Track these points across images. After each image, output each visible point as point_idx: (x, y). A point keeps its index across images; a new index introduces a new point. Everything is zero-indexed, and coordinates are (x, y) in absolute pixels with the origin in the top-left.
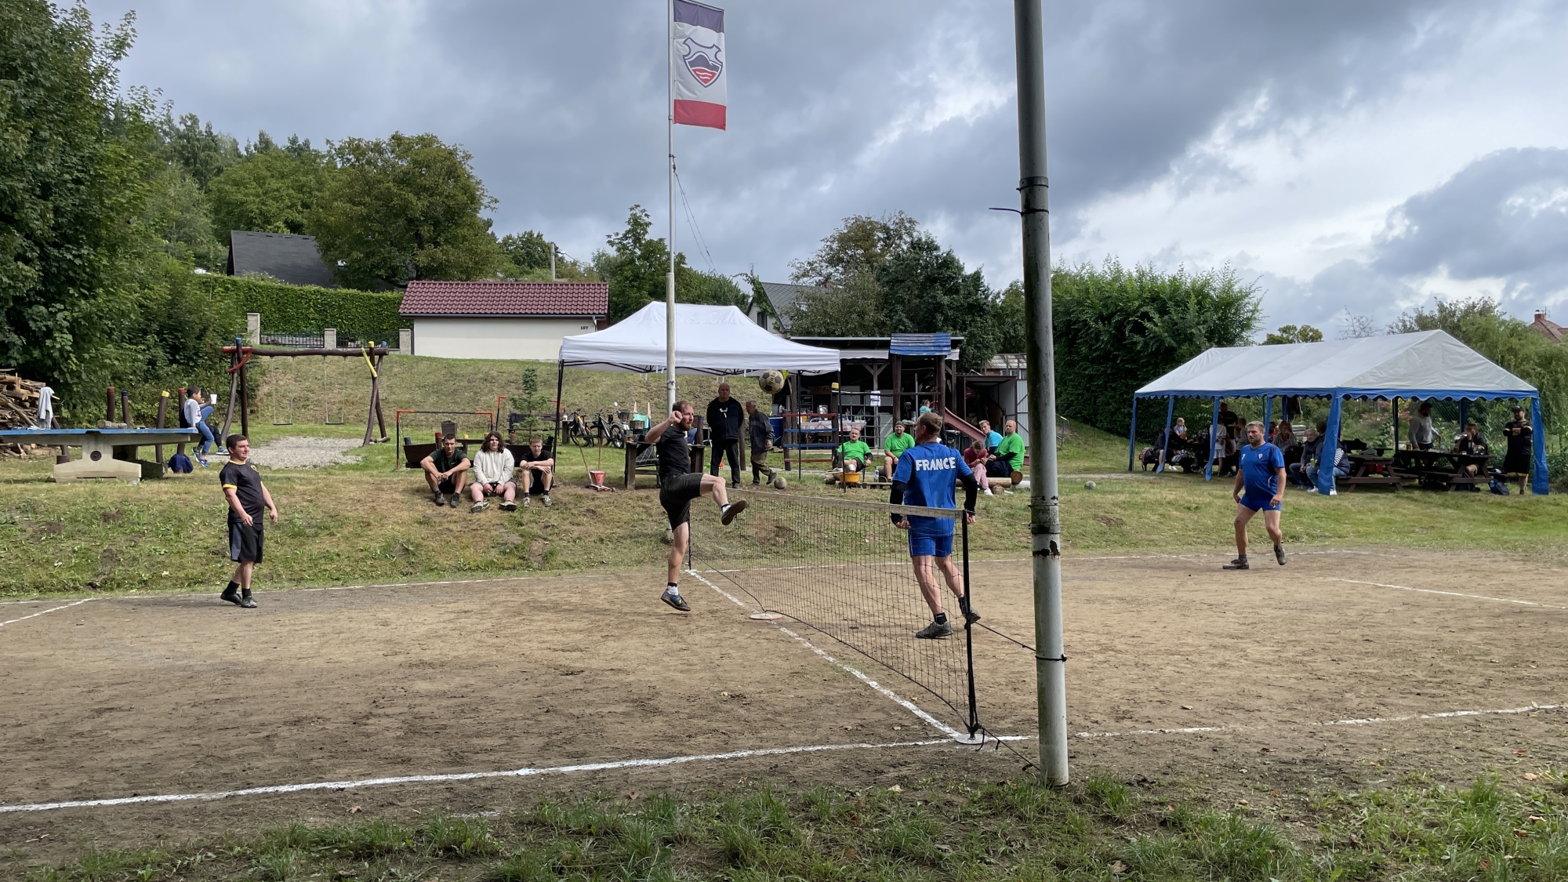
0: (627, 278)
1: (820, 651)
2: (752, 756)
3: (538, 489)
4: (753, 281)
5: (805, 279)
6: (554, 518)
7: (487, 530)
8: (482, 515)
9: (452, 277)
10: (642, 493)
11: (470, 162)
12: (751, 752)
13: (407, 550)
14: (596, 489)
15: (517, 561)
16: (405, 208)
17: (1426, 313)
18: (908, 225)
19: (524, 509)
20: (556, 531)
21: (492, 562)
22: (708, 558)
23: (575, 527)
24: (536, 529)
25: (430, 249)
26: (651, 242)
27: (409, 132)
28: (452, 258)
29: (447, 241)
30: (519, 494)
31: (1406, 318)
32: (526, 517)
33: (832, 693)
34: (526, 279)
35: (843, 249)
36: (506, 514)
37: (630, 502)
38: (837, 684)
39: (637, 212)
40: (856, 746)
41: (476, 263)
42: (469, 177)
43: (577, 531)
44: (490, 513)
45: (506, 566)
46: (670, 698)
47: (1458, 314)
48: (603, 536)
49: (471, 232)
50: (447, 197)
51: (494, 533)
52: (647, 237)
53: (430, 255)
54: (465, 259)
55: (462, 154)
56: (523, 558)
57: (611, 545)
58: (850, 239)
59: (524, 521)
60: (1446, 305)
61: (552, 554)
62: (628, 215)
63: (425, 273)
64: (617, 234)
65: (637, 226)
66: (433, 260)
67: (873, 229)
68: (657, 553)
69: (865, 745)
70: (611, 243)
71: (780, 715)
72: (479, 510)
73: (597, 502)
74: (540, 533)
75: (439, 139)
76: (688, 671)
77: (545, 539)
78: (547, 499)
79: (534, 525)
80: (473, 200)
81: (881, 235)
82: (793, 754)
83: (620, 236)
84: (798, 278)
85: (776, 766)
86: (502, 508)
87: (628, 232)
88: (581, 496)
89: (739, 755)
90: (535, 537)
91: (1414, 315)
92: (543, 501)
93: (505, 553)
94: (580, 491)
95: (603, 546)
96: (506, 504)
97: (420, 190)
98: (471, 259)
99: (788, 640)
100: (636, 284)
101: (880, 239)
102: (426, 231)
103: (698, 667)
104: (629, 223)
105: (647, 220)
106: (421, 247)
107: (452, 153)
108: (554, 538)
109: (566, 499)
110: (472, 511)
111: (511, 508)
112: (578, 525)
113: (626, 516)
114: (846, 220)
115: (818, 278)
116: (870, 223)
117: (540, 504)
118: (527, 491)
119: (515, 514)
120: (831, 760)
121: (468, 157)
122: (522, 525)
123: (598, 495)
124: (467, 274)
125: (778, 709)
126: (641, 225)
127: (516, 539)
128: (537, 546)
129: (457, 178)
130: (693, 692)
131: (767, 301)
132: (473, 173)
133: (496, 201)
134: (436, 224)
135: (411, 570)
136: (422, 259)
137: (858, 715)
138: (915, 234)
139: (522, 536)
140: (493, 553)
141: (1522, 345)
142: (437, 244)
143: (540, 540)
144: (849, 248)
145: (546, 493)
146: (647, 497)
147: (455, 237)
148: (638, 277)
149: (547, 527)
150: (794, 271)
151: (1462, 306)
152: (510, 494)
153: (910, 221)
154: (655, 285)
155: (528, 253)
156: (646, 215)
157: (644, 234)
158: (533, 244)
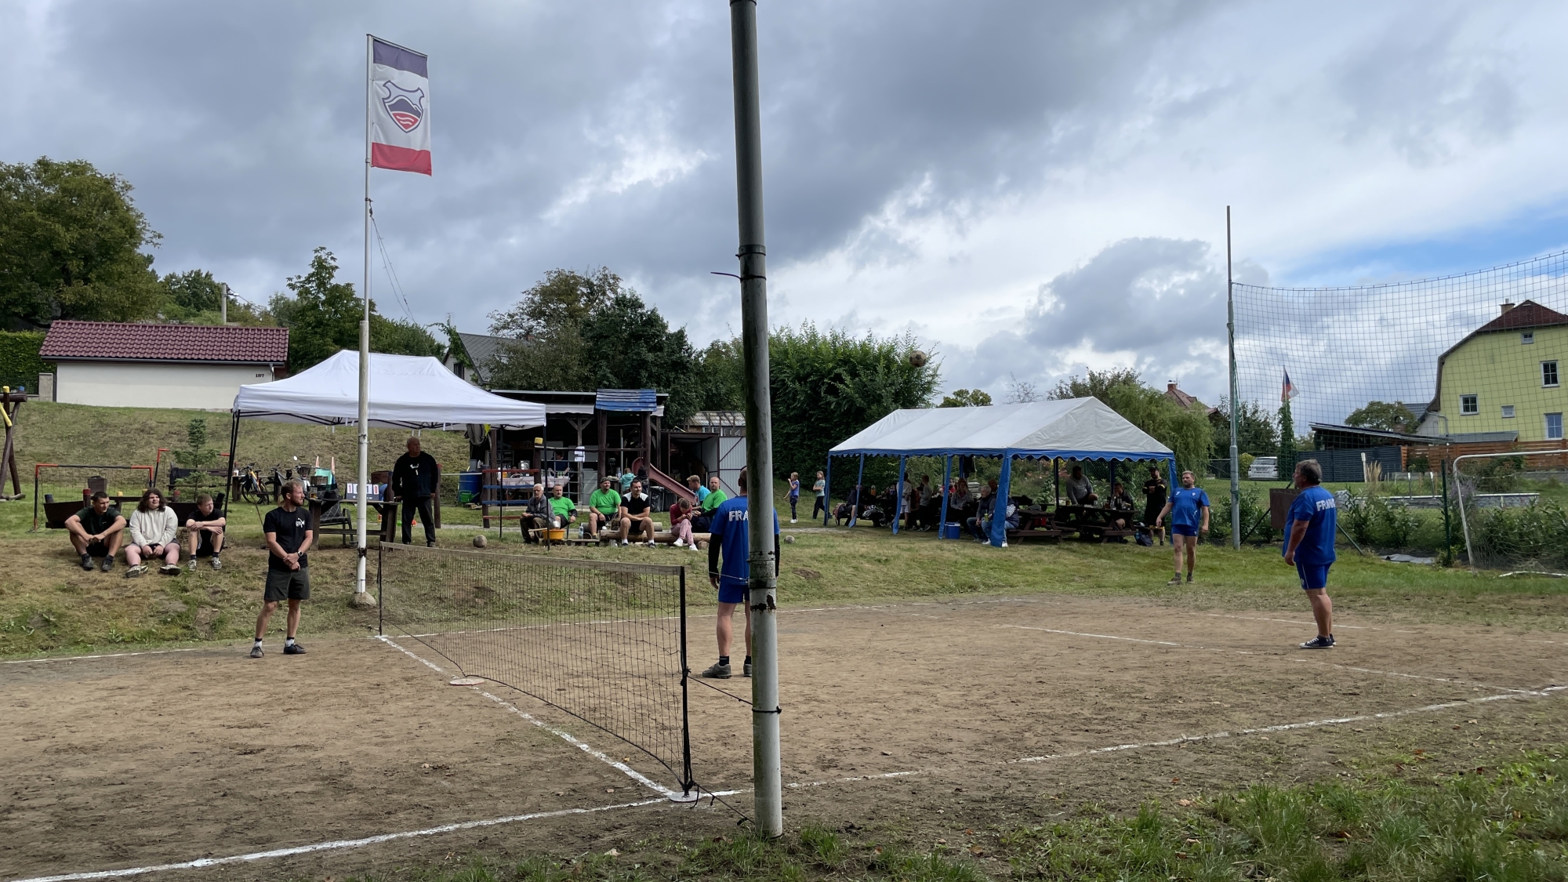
0: (309, 324)
4: (450, 332)
5: (505, 331)
9: (104, 318)
10: (327, 554)
11: (130, 193)
16: (48, 241)
17: (1080, 381)
18: (611, 281)
22: (400, 622)
25: (79, 286)
26: (337, 286)
27: (56, 158)
28: (105, 297)
29: (99, 278)
31: (1063, 386)
34: (193, 321)
35: (545, 302)
39: (323, 254)
41: (134, 303)
42: (128, 209)
47: (1106, 382)
49: (129, 268)
50: (101, 229)
52: (333, 281)
53: (79, 292)
54: (120, 298)
55: (120, 184)
58: (553, 293)
60: (1096, 375)
62: (312, 257)
63: (70, 313)
64: (299, 277)
65: (322, 270)
66: (82, 297)
67: (576, 284)
70: (292, 287)
75: (95, 166)
80: (132, 234)
81: (585, 290)
83: (303, 279)
84: (497, 329)
87: (312, 275)
91: (1070, 383)
97: (69, 221)
98: (128, 298)
100: (318, 330)
101: (583, 294)
102: (75, 266)
104: (313, 266)
105: (333, 263)
106: (68, 283)
107: (109, 183)
114: (549, 273)
115: (518, 331)
116: (574, 277)
121: (128, 188)
124: (123, 315)
126: (326, 268)
129: (114, 210)
131: (464, 352)
132: (133, 205)
133: (160, 236)
134: (87, 259)
136: (69, 296)
138: (619, 290)
141: (1159, 412)
142: (87, 281)
144: (552, 301)
146: (332, 558)
147: (110, 274)
148: (322, 323)
150: (494, 322)
151: (1109, 376)
153: (614, 278)
154: (341, 333)
155: (194, 294)
156: (332, 258)
157: (329, 278)
158: (201, 284)
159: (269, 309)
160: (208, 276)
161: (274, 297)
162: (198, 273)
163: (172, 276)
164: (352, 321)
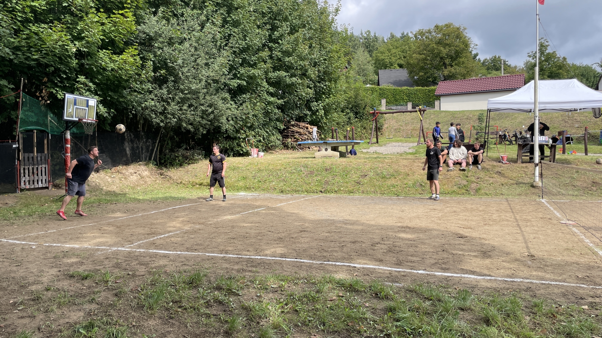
1: (587, 241)
2: (521, 282)
3: (476, 162)
6: (482, 174)
7: (453, 179)
8: (452, 173)
9: (458, 78)
10: (524, 165)
11: (466, 31)
12: (522, 280)
13: (422, 185)
14: (503, 163)
15: (464, 191)
16: (439, 53)
19: (469, 171)
20: (482, 180)
21: (454, 191)
22: (553, 195)
23: (491, 179)
24: (473, 179)
25: (449, 68)
26: (549, 54)
28: (458, 71)
29: (456, 64)
30: (468, 164)
32: (470, 174)
33: (582, 260)
34: (489, 76)
36: (462, 172)
37: (518, 169)
38: (586, 256)
39: (542, 41)
40: (578, 285)
41: (469, 72)
42: (465, 37)
43: (491, 180)
44: (455, 172)
45: (460, 193)
46: (499, 252)
48: (503, 183)
49: (466, 59)
50: (456, 47)
51: (456, 180)
52: (547, 51)
53: (449, 71)
54: (463, 71)
55: (462, 28)
56: (467, 190)
57: (507, 187)
59: (469, 175)
61: (479, 189)
62: (538, 43)
63: (447, 78)
64: (533, 52)
65: (543, 47)
68: (528, 191)
69: (583, 286)
70: (530, 56)
71: (547, 266)
72: (451, 170)
73: (502, 169)
74: (475, 180)
75: (453, 24)
76: (514, 242)
77: (477, 183)
78: (479, 167)
79: (473, 177)
80: (467, 45)
82: (543, 284)
85: (530, 288)
86: (460, 170)
87: (538, 50)
88: (495, 166)
89: (516, 280)
90: (473, 182)
92: (478, 167)
93: (460, 188)
94: (495, 163)
95: (503, 187)
96: (462, 168)
97: (445, 45)
98: (465, 70)
99: (574, 234)
102: (447, 61)
103: (520, 241)
104: (538, 46)
105: (547, 44)
106: (446, 68)
107: (458, 29)
108: (481, 183)
109: (488, 167)
110: (448, 171)
111: (464, 170)
112: (492, 178)
113: (515, 175)
117: (477, 168)
118: (471, 163)
119: (466, 172)
120: (560, 290)
121: (465, 29)
122: (467, 177)
123: (503, 165)
124: (464, 76)
125: (548, 263)
127: (465, 182)
128: (474, 186)
129: (460, 38)
130: (511, 251)
132: (467, 35)
133: (477, 45)
134: (452, 58)
135: (423, 192)
136: (446, 72)
137: (589, 272)
139: (467, 181)
140: (455, 187)
142: (452, 66)
143: (475, 184)
145: (479, 164)
146: (526, 167)
147: (459, 62)
148: (543, 70)
149: (478, 178)
152: (464, 164)
154: (551, 73)
155: (494, 65)
156: (547, 42)
157: (546, 50)
158: (496, 61)
159: (524, 67)
160: (499, 57)
161: (525, 61)
162: (495, 57)
163: (486, 59)
164: (556, 67)
